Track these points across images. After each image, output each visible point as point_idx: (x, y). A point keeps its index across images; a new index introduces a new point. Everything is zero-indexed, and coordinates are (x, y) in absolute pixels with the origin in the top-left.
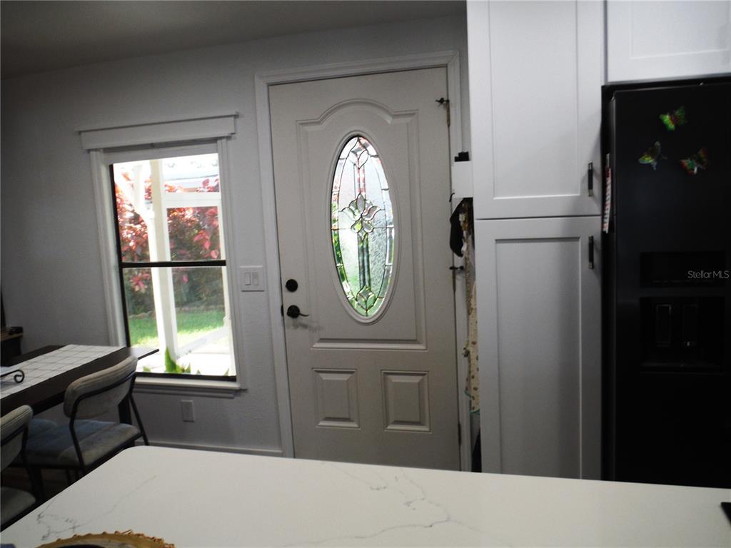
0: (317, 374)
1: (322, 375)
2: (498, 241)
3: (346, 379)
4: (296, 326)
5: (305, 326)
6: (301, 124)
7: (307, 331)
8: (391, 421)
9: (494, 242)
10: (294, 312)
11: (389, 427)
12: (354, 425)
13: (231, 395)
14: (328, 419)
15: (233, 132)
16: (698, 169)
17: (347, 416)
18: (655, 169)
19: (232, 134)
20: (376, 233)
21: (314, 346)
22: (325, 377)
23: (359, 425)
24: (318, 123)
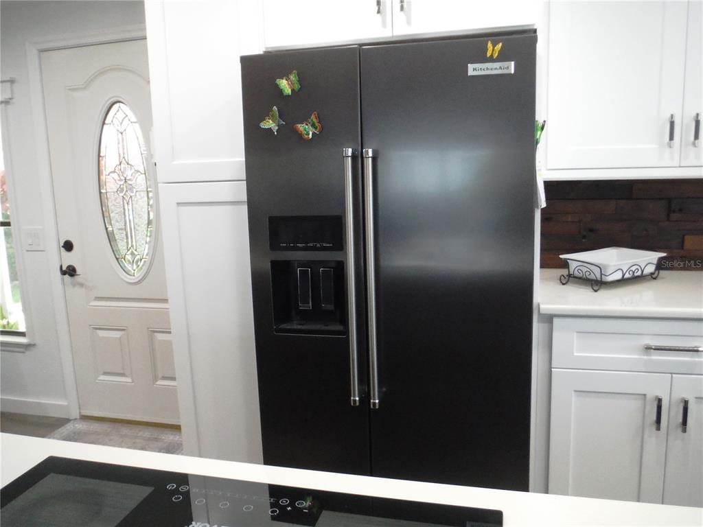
0: (94, 330)
1: (98, 332)
2: (178, 203)
3: (118, 336)
4: (74, 285)
5: (81, 285)
6: (70, 89)
7: (83, 289)
8: (160, 376)
9: (176, 205)
10: (70, 271)
11: (158, 383)
12: (129, 380)
13: (22, 350)
14: (106, 373)
15: (10, 96)
16: (313, 134)
17: (122, 372)
18: (276, 133)
19: (10, 99)
20: (138, 197)
21: (91, 304)
22: (102, 333)
23: (132, 380)
24: (85, 88)
